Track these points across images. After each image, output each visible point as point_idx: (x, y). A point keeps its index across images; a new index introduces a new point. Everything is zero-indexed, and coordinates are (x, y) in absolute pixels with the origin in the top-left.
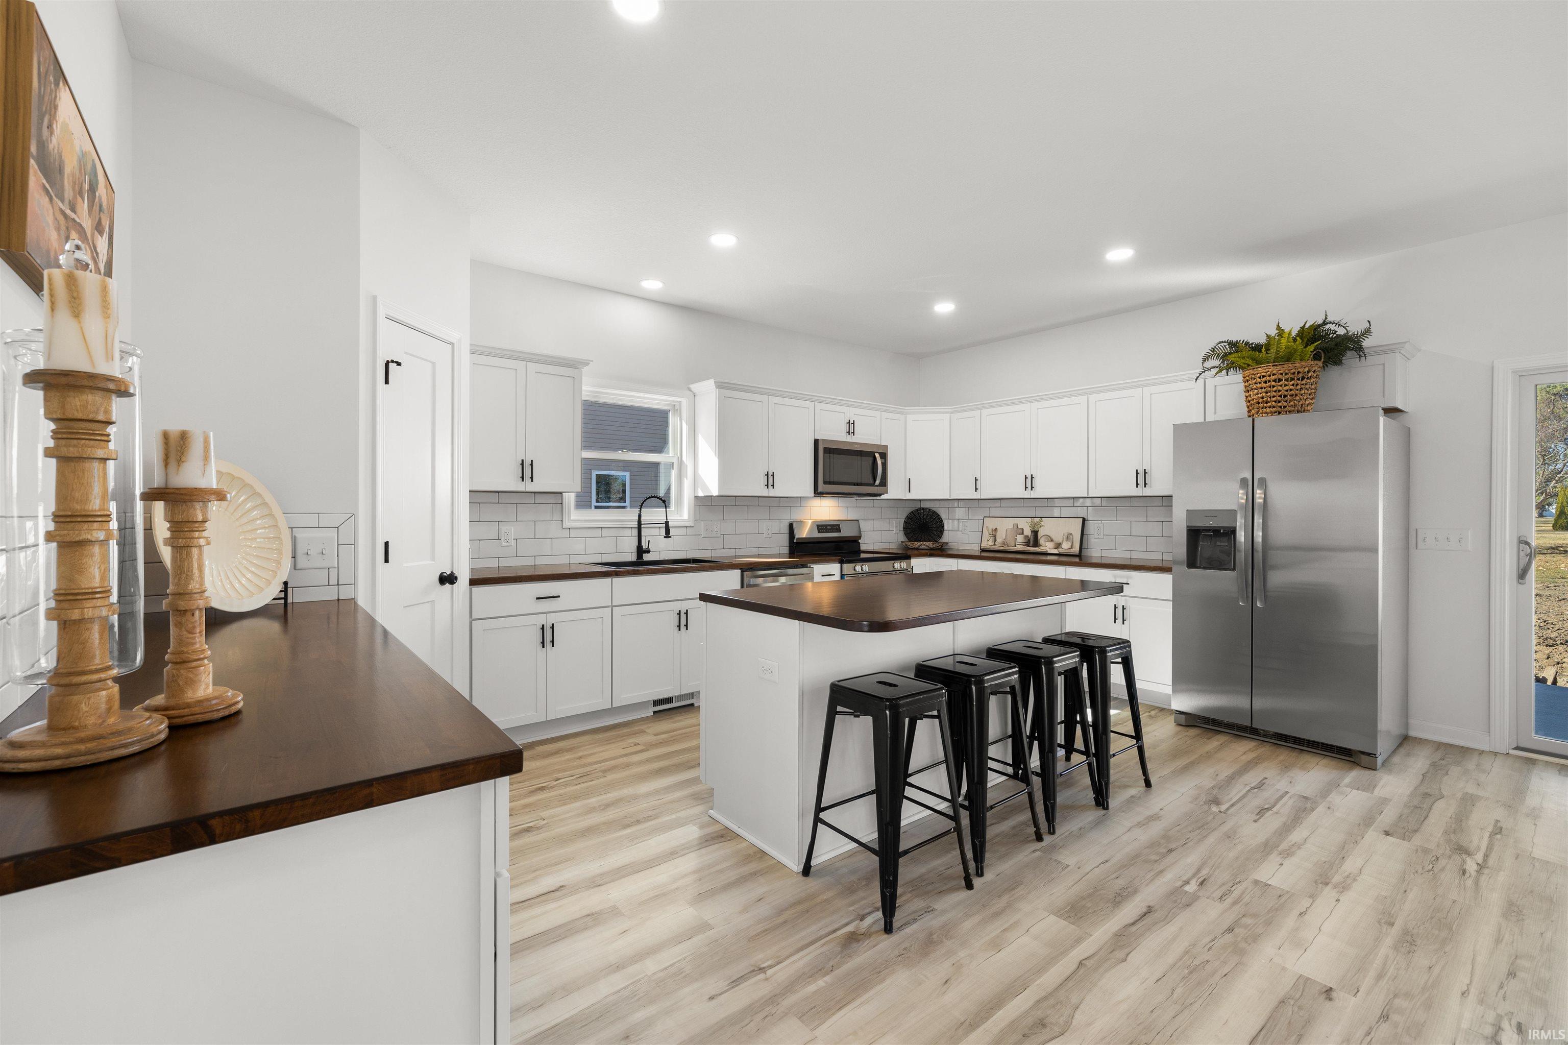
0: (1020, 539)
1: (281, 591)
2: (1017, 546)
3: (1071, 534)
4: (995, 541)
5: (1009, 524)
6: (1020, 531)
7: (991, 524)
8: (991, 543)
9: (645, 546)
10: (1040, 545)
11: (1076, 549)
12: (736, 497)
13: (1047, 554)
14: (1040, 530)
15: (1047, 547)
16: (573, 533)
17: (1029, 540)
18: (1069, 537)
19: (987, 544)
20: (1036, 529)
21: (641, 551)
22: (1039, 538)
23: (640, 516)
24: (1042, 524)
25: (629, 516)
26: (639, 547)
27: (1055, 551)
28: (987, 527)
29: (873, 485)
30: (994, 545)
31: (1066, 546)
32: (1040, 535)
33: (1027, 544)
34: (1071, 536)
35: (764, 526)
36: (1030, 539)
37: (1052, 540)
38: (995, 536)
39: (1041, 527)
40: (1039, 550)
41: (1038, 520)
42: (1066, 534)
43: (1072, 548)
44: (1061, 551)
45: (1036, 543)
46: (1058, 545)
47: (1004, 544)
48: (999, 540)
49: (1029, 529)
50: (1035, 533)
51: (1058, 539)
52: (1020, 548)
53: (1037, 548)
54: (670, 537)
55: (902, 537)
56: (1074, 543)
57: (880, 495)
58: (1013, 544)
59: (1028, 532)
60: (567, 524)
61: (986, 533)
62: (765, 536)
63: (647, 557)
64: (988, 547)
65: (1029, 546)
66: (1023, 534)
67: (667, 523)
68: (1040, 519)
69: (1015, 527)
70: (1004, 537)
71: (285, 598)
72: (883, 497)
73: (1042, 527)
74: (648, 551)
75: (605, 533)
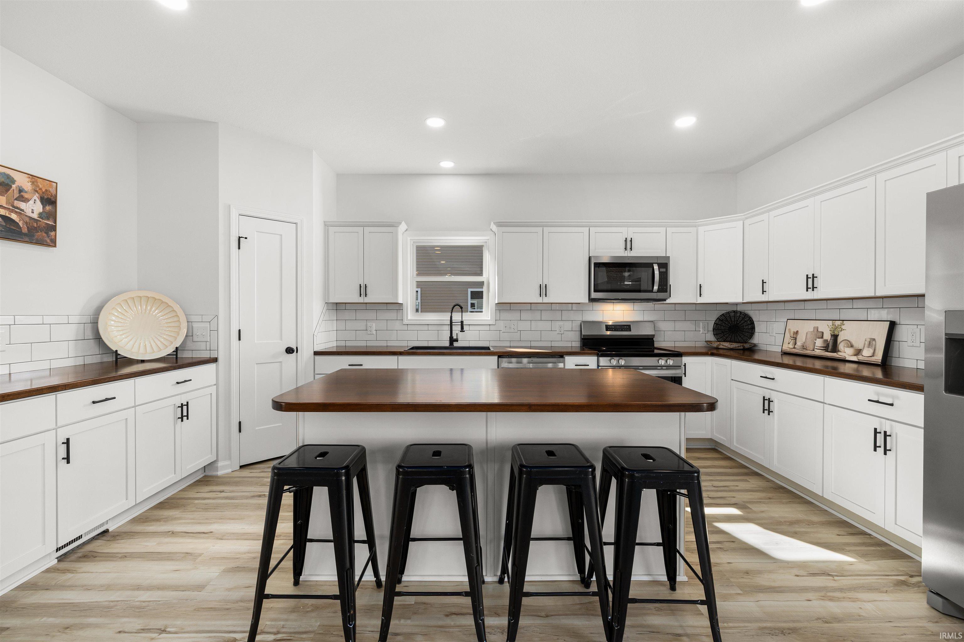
0: (819, 343)
1: (174, 351)
2: (815, 350)
3: (874, 340)
4: (795, 344)
5: (808, 327)
6: (820, 335)
7: (794, 326)
8: (791, 346)
9: (455, 337)
10: (839, 351)
11: (878, 357)
12: (510, 303)
13: (844, 361)
14: (840, 334)
15: (846, 353)
16: (410, 328)
17: (828, 345)
18: (871, 342)
19: (788, 347)
20: (836, 333)
21: (452, 340)
22: (838, 343)
23: (451, 317)
24: (843, 327)
25: (445, 317)
26: (451, 337)
27: (854, 359)
28: (789, 329)
29: (652, 291)
30: (794, 348)
31: (867, 353)
32: (840, 339)
33: (826, 349)
34: (874, 342)
35: (557, 325)
36: (829, 343)
37: (852, 346)
38: (796, 339)
39: (841, 331)
40: (838, 356)
41: (839, 323)
42: (868, 340)
43: (873, 356)
44: (860, 358)
45: (835, 349)
46: (858, 352)
47: (804, 347)
48: (799, 344)
49: (830, 332)
50: (835, 337)
51: (859, 345)
52: (818, 352)
53: (835, 354)
54: (464, 331)
55: (710, 337)
56: (877, 351)
57: (665, 300)
58: (812, 348)
59: (827, 336)
60: (405, 322)
61: (787, 335)
62: (557, 332)
63: (456, 344)
64: (788, 350)
65: (828, 352)
66: (822, 337)
67: (462, 322)
68: (841, 322)
69: (816, 331)
70: (804, 340)
71: (176, 355)
72: (668, 301)
73: (843, 331)
74: (457, 340)
75: (430, 328)
